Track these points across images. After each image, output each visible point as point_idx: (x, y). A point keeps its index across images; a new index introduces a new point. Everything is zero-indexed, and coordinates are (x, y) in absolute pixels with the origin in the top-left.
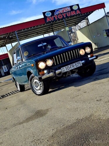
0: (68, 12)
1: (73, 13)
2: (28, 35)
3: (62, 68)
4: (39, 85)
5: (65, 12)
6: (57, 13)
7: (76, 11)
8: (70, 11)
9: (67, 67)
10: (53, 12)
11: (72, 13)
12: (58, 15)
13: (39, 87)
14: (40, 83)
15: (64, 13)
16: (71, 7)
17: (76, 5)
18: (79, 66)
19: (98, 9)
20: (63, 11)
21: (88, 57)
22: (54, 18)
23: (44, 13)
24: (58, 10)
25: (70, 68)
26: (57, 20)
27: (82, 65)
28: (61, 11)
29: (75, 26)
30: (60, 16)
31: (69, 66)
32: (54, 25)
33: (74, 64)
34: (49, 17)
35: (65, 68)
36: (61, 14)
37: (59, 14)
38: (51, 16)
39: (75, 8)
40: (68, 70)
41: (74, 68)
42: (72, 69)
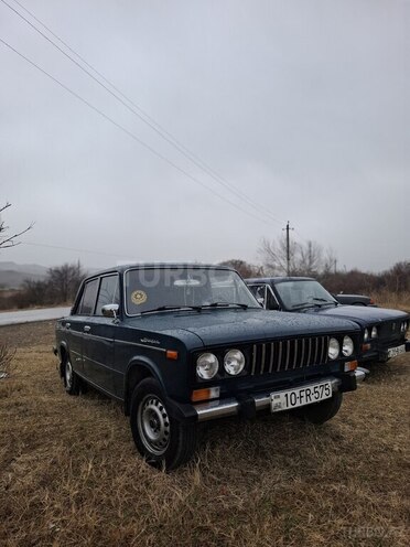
3: (273, 395)
27: (330, 396)
33: (311, 388)
35: (282, 394)
40: (290, 407)
41: (309, 402)
42: (304, 403)
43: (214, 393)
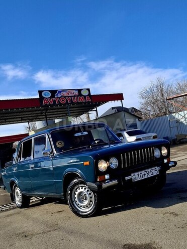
0: (75, 96)
1: (81, 100)
2: (8, 119)
3: (132, 175)
4: (86, 199)
5: (70, 95)
6: (59, 95)
7: (85, 97)
8: (78, 96)
9: (139, 173)
10: (53, 92)
11: (80, 98)
12: (59, 98)
13: (86, 203)
14: (90, 196)
15: (69, 97)
16: (80, 91)
17: (87, 89)
18: (155, 174)
19: (114, 100)
20: (68, 94)
21: (164, 161)
22: (55, 101)
23: (40, 92)
24: (61, 91)
25: (144, 176)
26: (58, 104)
27: (158, 173)
28: (65, 94)
29: (76, 117)
30: (63, 100)
31: (142, 172)
32: (49, 111)
33: (149, 170)
34: (47, 98)
35: (136, 174)
36: (65, 97)
37: (61, 97)
38: (50, 98)
39: (85, 93)
40: (141, 179)
41: (149, 176)
42: (146, 177)
43: (107, 177)
